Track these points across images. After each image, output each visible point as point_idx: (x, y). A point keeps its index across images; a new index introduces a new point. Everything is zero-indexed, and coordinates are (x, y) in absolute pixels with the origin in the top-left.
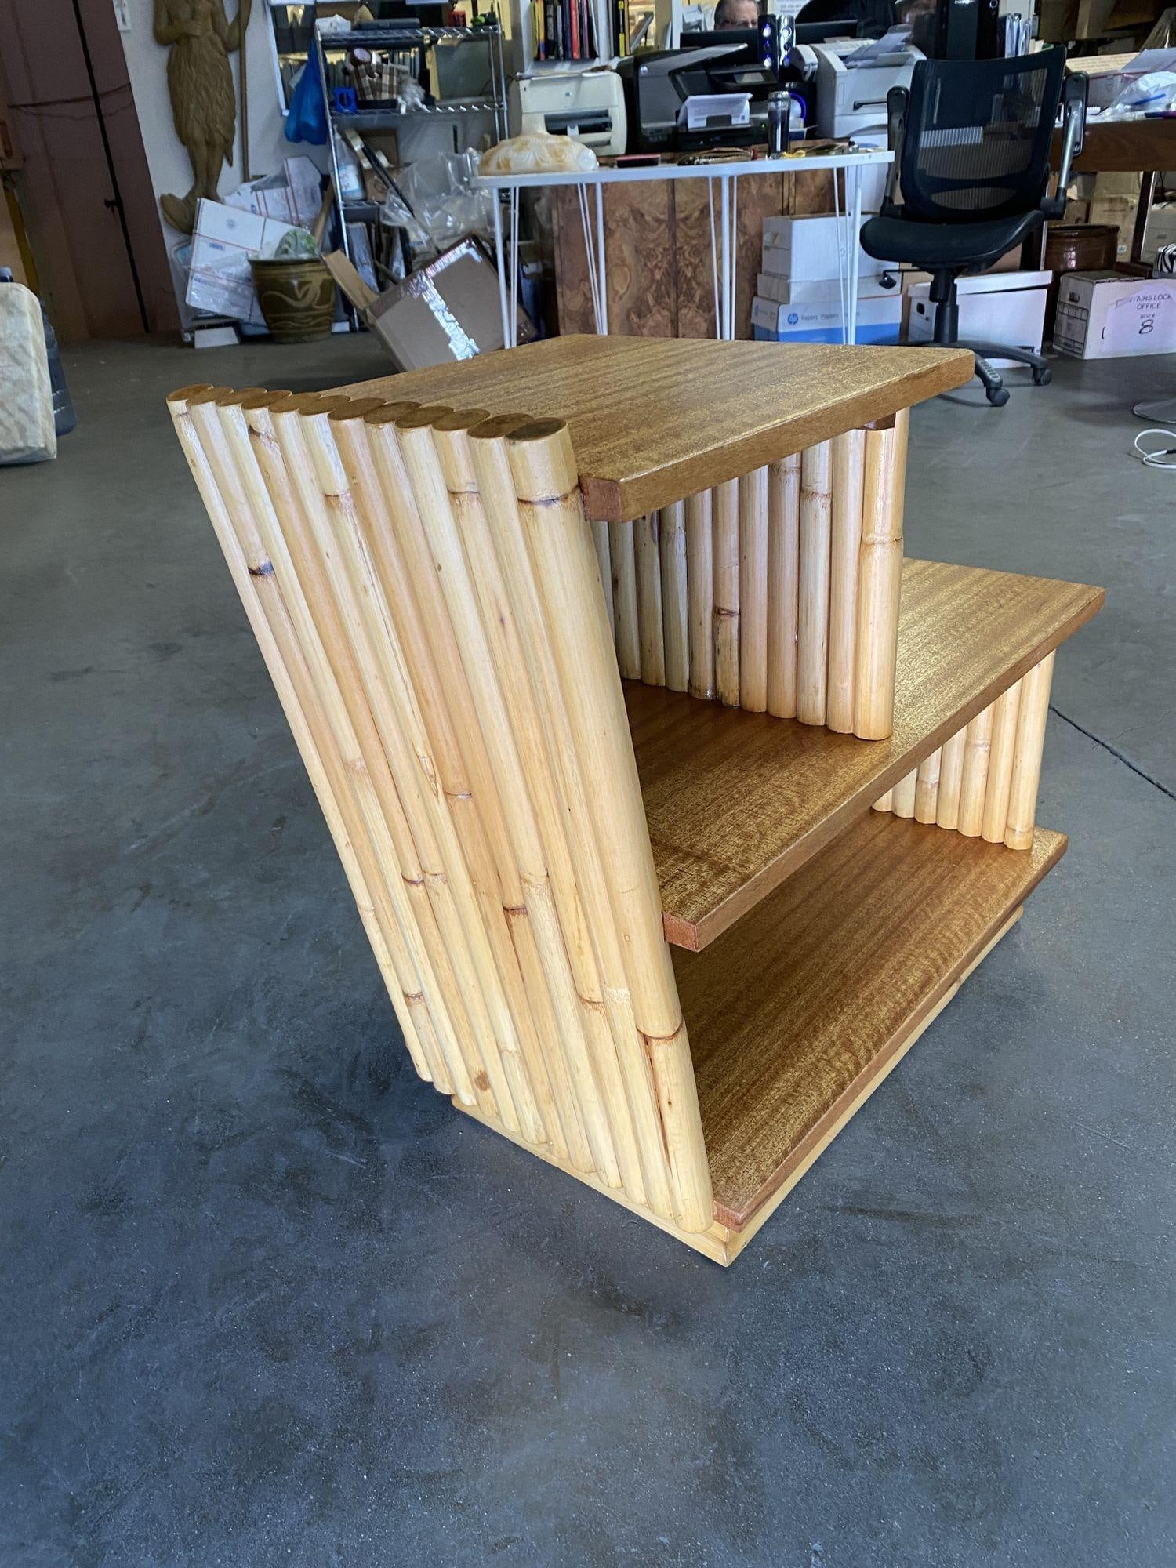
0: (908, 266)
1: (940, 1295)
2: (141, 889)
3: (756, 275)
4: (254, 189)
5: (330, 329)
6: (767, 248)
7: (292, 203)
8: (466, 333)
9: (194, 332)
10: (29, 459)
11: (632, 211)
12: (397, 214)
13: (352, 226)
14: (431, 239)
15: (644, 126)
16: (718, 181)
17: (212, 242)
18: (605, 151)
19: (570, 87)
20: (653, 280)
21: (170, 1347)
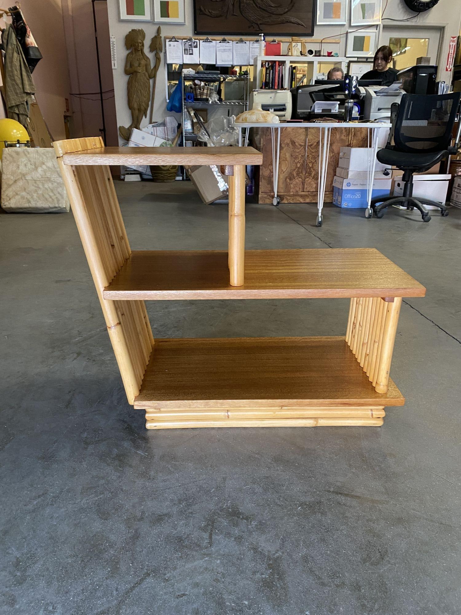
0: (394, 167)
1: (369, 527)
2: (77, 353)
3: (336, 168)
4: (153, 126)
5: (175, 178)
6: (341, 158)
7: (166, 132)
8: (224, 181)
9: (125, 176)
10: (59, 211)
11: (291, 141)
12: (204, 137)
13: (187, 142)
15: (298, 111)
16: (323, 129)
17: (135, 144)
18: (283, 118)
19: (272, 95)
20: (296, 168)
21: (63, 510)
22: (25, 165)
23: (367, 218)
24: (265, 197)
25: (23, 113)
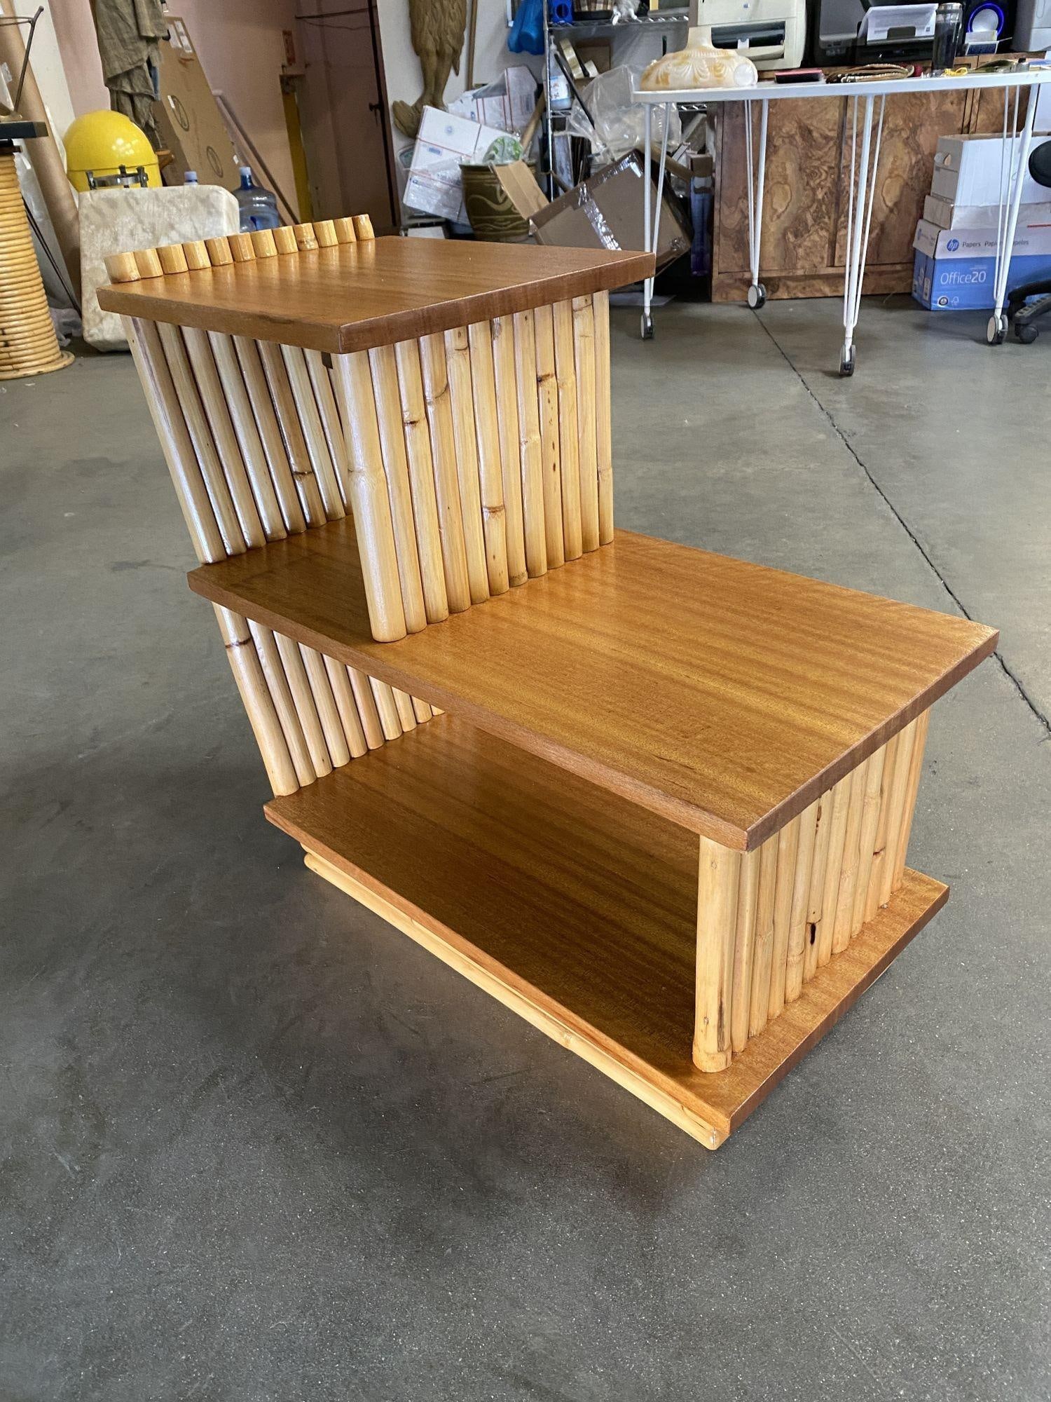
2: (62, 803)
3: (924, 196)
4: (475, 96)
6: (938, 169)
7: (508, 111)
9: (407, 230)
11: (800, 127)
12: (581, 124)
13: (556, 134)
14: (608, 151)
15: (823, 38)
17: (431, 146)
20: (813, 201)
22: (132, 234)
23: (991, 344)
24: (729, 285)
25: (143, 90)
